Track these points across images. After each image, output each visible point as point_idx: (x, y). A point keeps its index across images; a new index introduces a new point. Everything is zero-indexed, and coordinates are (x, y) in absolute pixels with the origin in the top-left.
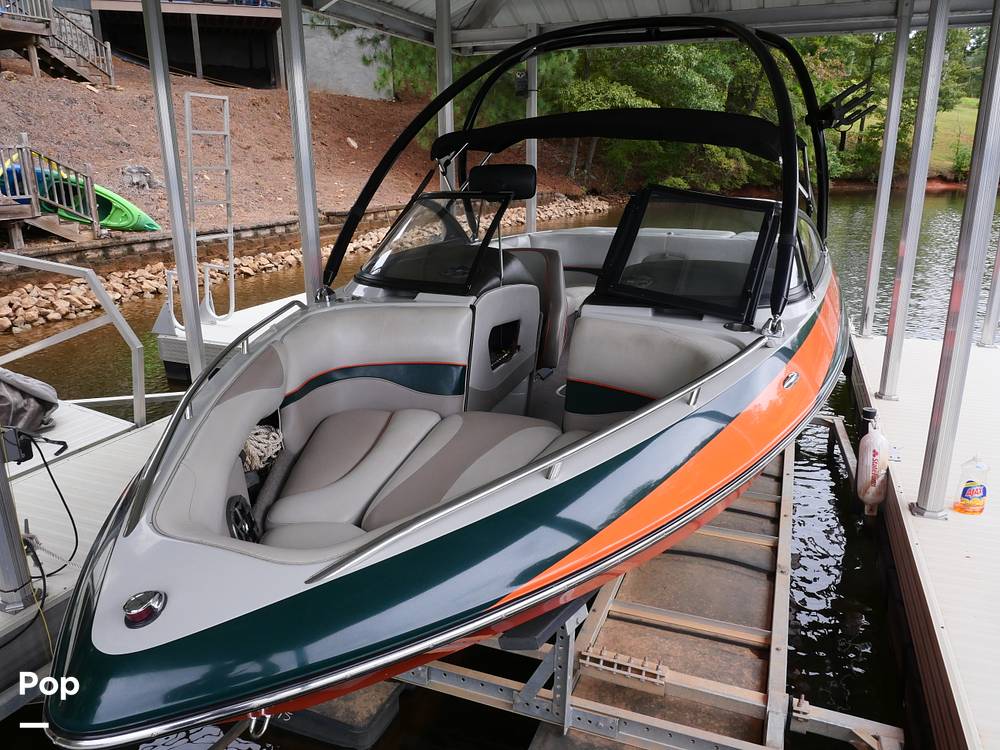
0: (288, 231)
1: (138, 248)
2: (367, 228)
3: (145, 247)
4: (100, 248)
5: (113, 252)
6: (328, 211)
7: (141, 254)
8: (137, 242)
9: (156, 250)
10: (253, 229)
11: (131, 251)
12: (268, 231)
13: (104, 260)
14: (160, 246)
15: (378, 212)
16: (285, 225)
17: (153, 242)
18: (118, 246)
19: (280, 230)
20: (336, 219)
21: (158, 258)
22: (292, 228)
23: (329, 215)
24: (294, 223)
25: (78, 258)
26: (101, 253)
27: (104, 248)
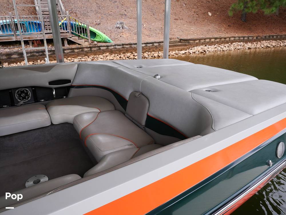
0: (159, 45)
1: (102, 48)
2: (194, 45)
3: (105, 48)
4: (89, 48)
5: (93, 49)
6: (181, 38)
7: (103, 50)
8: (102, 46)
9: (108, 49)
10: (145, 44)
11: (100, 49)
12: (151, 45)
13: (90, 51)
14: (110, 48)
15: (201, 40)
16: (159, 43)
17: (108, 46)
18: (95, 47)
19: (155, 44)
20: (183, 41)
21: (108, 51)
22: (161, 44)
23: (181, 40)
24: (163, 42)
25: (82, 50)
26: (89, 49)
27: (90, 48)
